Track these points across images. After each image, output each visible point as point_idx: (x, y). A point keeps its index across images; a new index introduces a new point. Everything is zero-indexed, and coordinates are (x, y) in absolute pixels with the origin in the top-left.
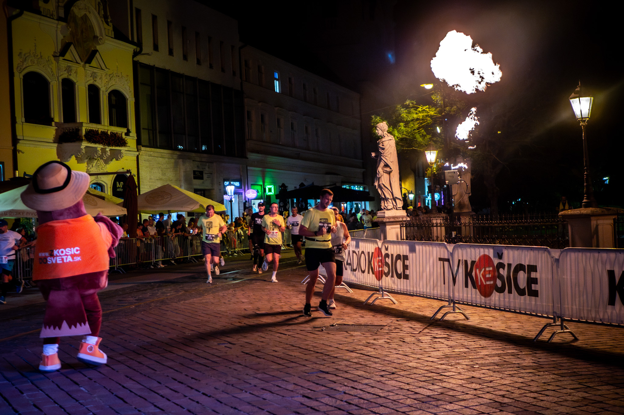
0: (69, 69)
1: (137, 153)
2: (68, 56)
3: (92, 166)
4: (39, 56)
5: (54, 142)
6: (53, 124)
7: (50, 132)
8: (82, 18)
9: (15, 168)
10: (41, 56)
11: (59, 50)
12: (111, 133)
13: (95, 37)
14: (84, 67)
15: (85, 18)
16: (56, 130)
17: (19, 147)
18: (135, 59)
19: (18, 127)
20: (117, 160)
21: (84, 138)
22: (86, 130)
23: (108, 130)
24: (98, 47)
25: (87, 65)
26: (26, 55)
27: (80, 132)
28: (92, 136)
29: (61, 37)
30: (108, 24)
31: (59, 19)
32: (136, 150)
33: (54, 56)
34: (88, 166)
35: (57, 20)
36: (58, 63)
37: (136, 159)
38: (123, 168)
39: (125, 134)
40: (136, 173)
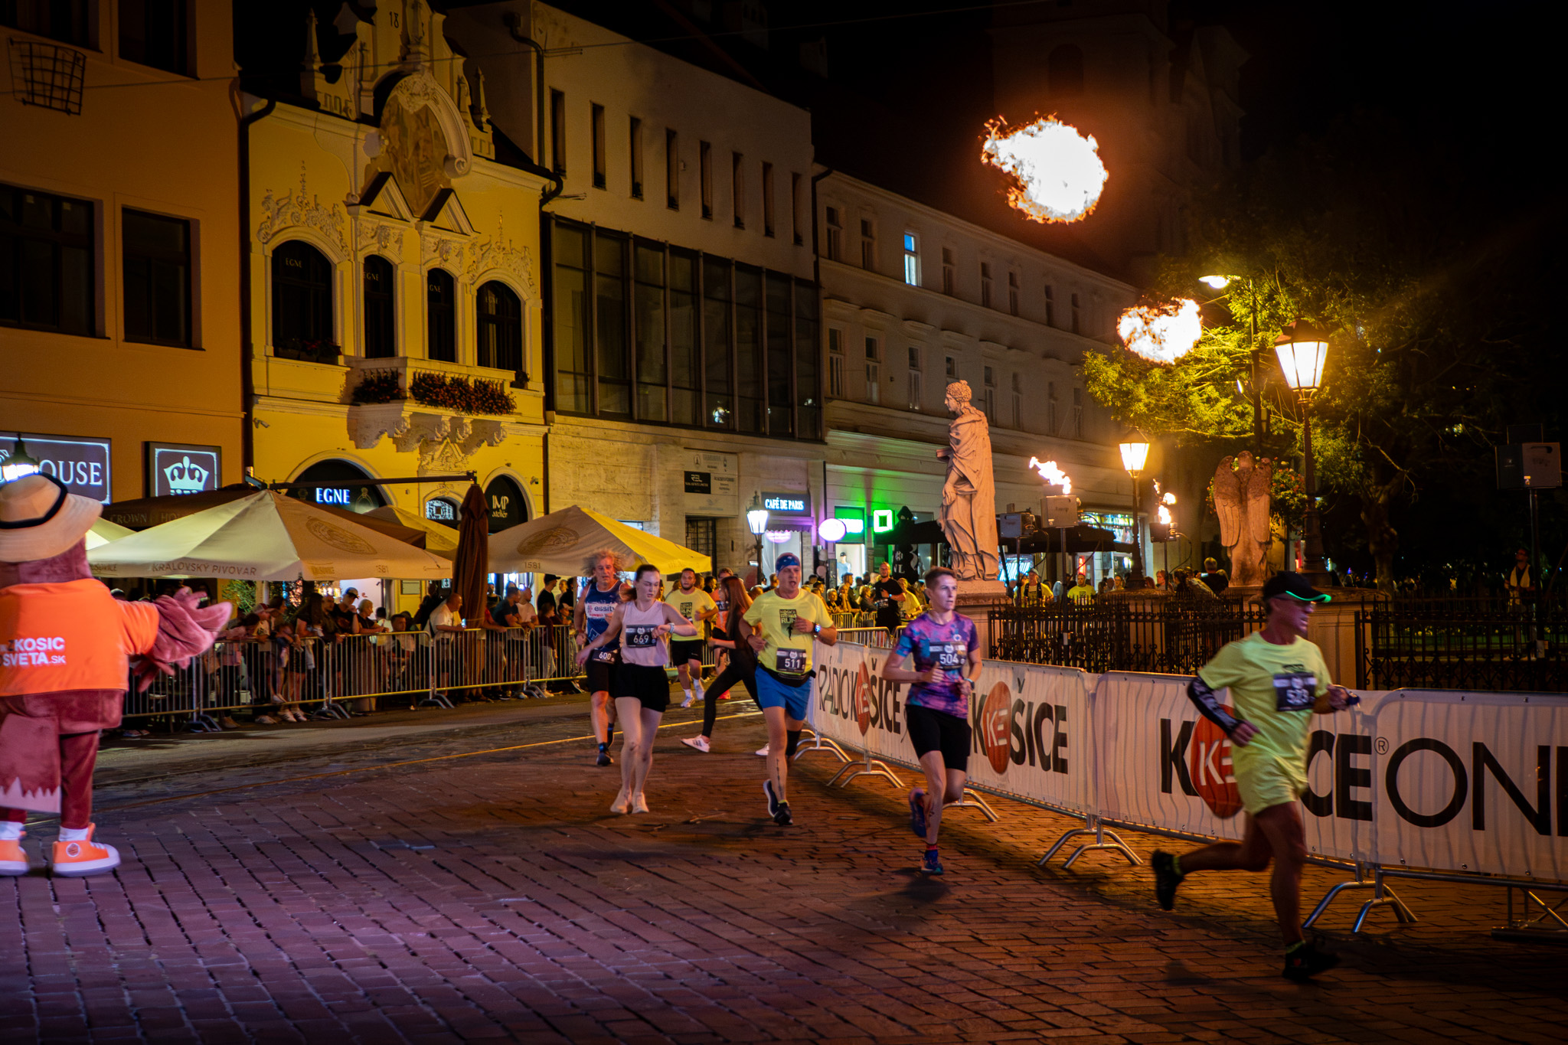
0: (381, 234)
1: (545, 429)
2: (380, 203)
3: (433, 459)
4: (312, 204)
5: (342, 403)
6: (341, 359)
7: (333, 379)
8: (417, 115)
9: (248, 460)
10: (317, 205)
11: (359, 192)
12: (475, 382)
13: (448, 158)
14: (419, 228)
15: (425, 117)
16: (347, 373)
17: (257, 412)
18: (546, 208)
19: (258, 367)
20: (490, 445)
21: (408, 395)
22: (414, 374)
23: (468, 376)
24: (455, 183)
25: (427, 224)
26: (281, 203)
27: (400, 382)
28: (428, 390)
29: (365, 159)
30: (481, 128)
31: (363, 119)
32: (542, 422)
33: (348, 205)
34: (422, 459)
35: (357, 121)
36: (356, 219)
37: (541, 443)
38: (508, 465)
39: (512, 385)
40: (540, 476)
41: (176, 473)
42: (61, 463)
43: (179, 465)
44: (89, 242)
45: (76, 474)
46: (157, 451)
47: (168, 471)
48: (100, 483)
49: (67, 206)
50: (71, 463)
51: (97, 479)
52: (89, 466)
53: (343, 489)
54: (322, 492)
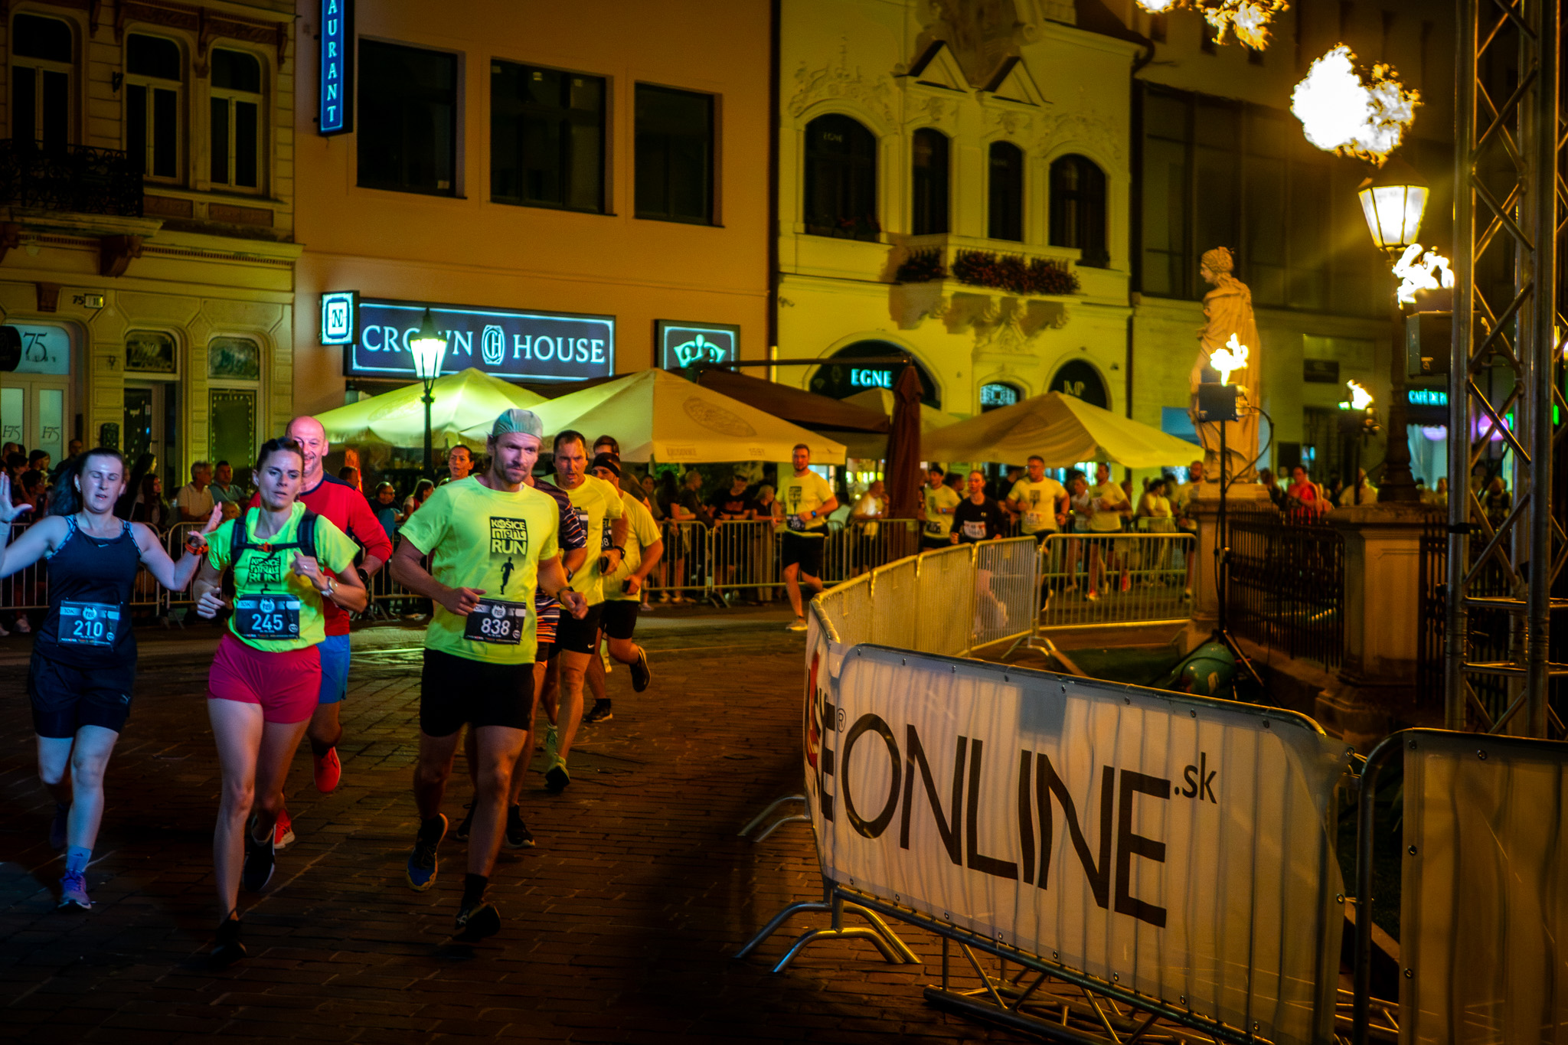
0: (934, 106)
1: (1129, 312)
2: (932, 72)
3: (990, 341)
4: (854, 75)
5: (883, 282)
6: (883, 237)
7: (874, 258)
9: (772, 339)
10: (859, 77)
11: (909, 62)
12: (1033, 260)
13: (1018, 25)
14: (980, 100)
16: (890, 251)
17: (784, 291)
18: (1140, 76)
19: (785, 246)
20: (1054, 327)
21: (950, 273)
22: (958, 252)
23: (1024, 253)
24: (1026, 51)
25: (988, 95)
26: (817, 76)
27: (942, 259)
28: (973, 269)
29: (917, 28)
32: (1127, 303)
33: (898, 76)
34: (978, 341)
36: (905, 90)
37: (1124, 325)
38: (1083, 349)
39: (1079, 263)
40: (1121, 360)
41: (688, 352)
42: (560, 340)
43: (692, 343)
44: (598, 119)
45: (576, 351)
46: (667, 329)
47: (678, 350)
48: (602, 360)
49: (578, 83)
50: (571, 340)
51: (599, 356)
52: (590, 344)
53: (883, 370)
54: (859, 374)
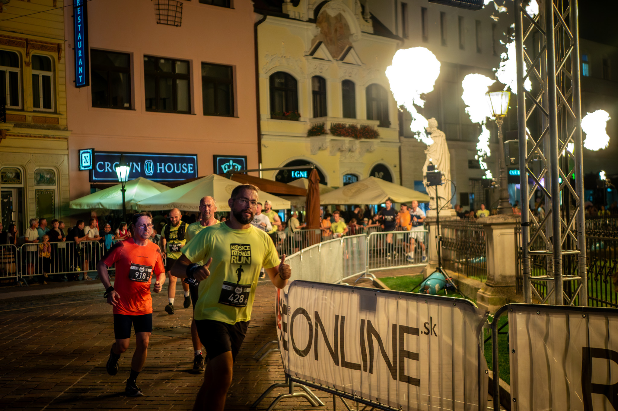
0: (320, 67)
1: (399, 144)
2: (318, 54)
3: (346, 157)
5: (302, 136)
6: (302, 119)
7: (298, 127)
8: (336, 18)
9: (260, 161)
10: (290, 57)
11: (309, 50)
12: (361, 125)
13: (351, 34)
14: (337, 64)
15: (340, 18)
16: (305, 124)
17: (264, 141)
19: (264, 124)
21: (328, 132)
22: (331, 124)
23: (357, 123)
24: (354, 44)
25: (340, 62)
26: (273, 57)
27: (325, 126)
28: (338, 130)
29: (311, 37)
30: (367, 21)
31: (310, 21)
32: (398, 141)
33: (305, 56)
34: (341, 158)
35: (307, 21)
36: (308, 61)
37: (397, 149)
38: (382, 159)
39: (379, 126)
40: (397, 163)
41: (226, 167)
42: (175, 164)
43: (228, 164)
44: (187, 77)
45: (182, 169)
46: (218, 158)
47: (223, 166)
48: (192, 172)
49: (178, 63)
50: (180, 164)
51: (191, 170)
52: (187, 165)
53: (304, 171)
54: (295, 173)
